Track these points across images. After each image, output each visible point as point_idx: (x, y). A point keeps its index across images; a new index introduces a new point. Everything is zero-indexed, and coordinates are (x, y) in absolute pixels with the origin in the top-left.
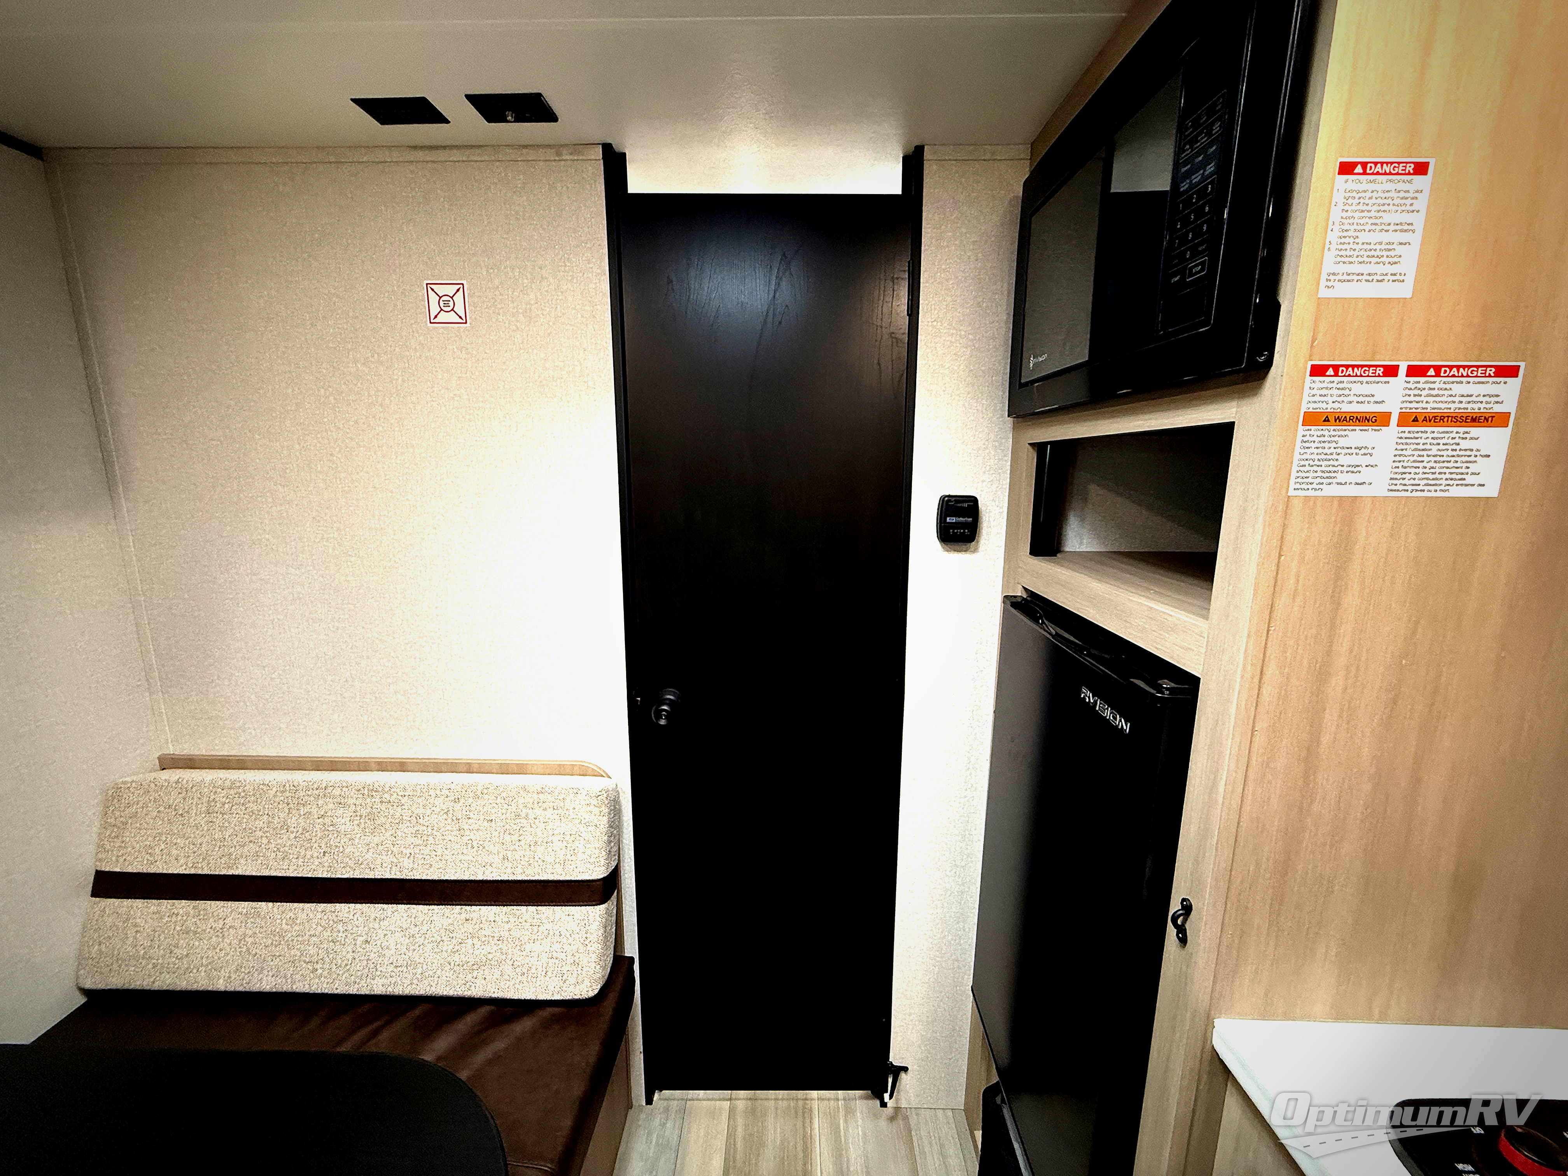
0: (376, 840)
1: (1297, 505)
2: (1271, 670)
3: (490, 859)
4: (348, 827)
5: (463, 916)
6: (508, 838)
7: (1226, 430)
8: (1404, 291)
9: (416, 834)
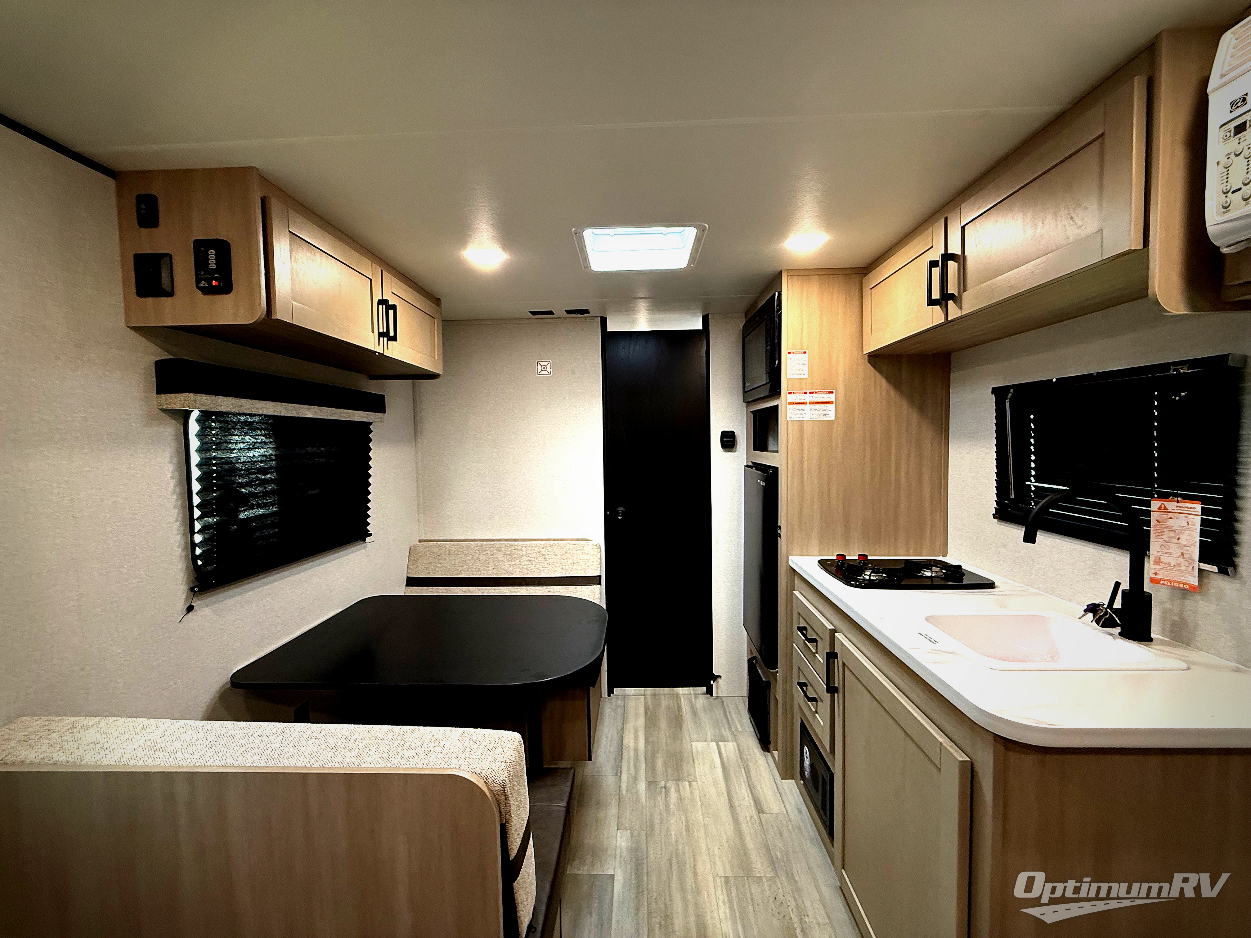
0: (513, 563)
1: (789, 423)
2: (789, 461)
3: (556, 569)
4: (503, 559)
5: (548, 590)
6: (563, 561)
7: (776, 407)
8: (806, 376)
9: (528, 561)
